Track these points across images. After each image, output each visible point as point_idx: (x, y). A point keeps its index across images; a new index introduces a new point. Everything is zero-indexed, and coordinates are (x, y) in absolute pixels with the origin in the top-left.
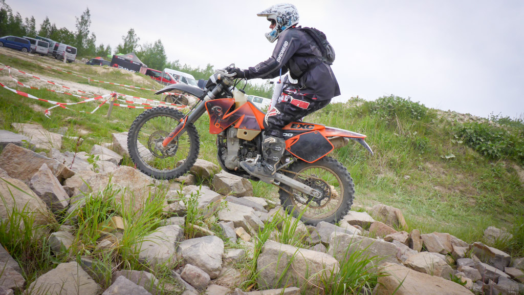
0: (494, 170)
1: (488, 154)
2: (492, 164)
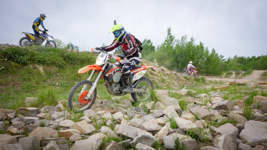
0: (27, 70)
1: (22, 63)
2: (25, 67)
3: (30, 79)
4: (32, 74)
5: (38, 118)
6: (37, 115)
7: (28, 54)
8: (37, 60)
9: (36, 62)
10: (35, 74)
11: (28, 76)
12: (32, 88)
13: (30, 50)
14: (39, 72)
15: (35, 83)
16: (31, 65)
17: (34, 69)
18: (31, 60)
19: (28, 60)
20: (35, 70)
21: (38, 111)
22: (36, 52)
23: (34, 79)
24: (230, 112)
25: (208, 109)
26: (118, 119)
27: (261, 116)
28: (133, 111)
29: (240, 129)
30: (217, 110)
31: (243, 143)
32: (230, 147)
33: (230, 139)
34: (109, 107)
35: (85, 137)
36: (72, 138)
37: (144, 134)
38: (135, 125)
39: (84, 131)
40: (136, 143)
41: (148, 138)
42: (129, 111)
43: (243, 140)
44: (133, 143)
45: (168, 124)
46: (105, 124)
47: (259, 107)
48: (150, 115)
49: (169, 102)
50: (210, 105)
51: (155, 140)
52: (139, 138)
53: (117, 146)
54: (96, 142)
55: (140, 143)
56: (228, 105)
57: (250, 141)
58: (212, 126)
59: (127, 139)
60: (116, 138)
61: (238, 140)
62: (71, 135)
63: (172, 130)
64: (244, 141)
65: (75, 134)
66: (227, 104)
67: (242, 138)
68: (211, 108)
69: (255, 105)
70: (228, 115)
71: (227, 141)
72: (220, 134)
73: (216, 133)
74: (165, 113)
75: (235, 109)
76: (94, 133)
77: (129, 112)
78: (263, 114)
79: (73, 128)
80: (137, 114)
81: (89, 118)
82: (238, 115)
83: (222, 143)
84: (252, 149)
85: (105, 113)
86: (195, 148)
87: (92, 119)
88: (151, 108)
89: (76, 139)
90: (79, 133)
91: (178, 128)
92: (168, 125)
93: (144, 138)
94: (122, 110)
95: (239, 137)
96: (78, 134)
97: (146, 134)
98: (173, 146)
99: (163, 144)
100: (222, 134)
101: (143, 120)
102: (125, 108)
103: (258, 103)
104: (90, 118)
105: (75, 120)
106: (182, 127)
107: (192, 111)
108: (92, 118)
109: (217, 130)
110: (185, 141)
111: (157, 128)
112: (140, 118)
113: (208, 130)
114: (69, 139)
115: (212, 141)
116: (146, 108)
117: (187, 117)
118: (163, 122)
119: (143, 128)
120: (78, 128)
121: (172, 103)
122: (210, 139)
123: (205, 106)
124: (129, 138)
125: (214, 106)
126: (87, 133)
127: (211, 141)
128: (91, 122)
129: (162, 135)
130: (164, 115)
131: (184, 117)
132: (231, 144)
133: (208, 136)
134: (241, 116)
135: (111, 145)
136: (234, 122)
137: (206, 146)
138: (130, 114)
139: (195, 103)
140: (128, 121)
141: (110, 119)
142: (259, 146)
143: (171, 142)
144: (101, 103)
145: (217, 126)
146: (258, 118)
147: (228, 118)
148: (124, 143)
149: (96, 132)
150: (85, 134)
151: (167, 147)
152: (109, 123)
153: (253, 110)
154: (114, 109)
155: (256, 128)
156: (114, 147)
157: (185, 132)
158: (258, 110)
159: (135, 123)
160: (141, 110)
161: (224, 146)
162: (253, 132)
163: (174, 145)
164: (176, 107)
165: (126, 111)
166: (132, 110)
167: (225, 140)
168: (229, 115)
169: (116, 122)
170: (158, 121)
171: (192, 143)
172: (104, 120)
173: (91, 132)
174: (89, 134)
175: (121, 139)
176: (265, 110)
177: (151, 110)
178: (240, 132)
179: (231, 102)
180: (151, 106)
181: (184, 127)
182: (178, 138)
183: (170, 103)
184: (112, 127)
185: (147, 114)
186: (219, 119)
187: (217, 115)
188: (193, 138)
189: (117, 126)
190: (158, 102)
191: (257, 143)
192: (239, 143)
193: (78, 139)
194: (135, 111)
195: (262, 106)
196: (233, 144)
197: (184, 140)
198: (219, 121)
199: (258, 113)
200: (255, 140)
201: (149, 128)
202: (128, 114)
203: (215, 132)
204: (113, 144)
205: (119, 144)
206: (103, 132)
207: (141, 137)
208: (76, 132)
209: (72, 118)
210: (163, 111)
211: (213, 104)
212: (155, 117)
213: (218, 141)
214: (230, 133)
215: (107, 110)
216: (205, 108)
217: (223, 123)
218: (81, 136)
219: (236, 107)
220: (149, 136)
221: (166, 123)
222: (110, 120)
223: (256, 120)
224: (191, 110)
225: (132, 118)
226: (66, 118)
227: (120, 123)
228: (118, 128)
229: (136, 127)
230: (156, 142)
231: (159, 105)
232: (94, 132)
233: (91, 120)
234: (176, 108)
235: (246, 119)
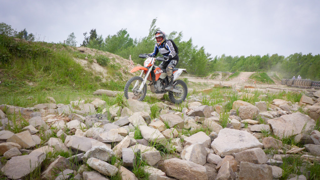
24: (205, 119)
25: (182, 116)
26: (72, 129)
27: (237, 124)
28: (92, 119)
29: (213, 138)
30: (193, 117)
31: (214, 153)
32: (199, 158)
33: (199, 149)
34: (63, 113)
35: (27, 151)
36: (6, 154)
37: (98, 146)
38: (93, 136)
39: (25, 144)
40: (89, 157)
41: (103, 151)
42: (88, 118)
43: (214, 150)
44: (84, 158)
45: (132, 134)
46: (54, 135)
47: (237, 114)
48: (113, 123)
49: (139, 108)
50: (186, 111)
51: (112, 153)
52: (92, 151)
53: (64, 161)
54: (37, 158)
55: (92, 158)
56: (205, 111)
57: (221, 151)
58: (183, 135)
59: (78, 154)
60: (65, 152)
61: (209, 151)
62: (7, 150)
63: (134, 141)
64: (215, 152)
65: (12, 149)
66: (203, 110)
67: (213, 148)
68: (187, 115)
69: (234, 111)
70: (202, 122)
71: (195, 152)
72: (189, 144)
73: (186, 143)
74: (130, 121)
75: (212, 116)
76: (39, 147)
77: (87, 120)
78: (240, 121)
79: (12, 141)
80: (98, 122)
81: (35, 127)
82: (213, 123)
83: (190, 154)
84: (222, 159)
85: (58, 121)
86: (158, 161)
87: (40, 129)
88: (116, 115)
89: (14, 155)
90: (18, 147)
91: (142, 138)
92: (131, 136)
93: (99, 152)
94: (79, 117)
95: (210, 147)
96: (16, 149)
97: (101, 147)
98: (132, 160)
99: (122, 158)
100: (192, 144)
101: (103, 130)
102: (84, 114)
103: (237, 108)
104: (37, 127)
105: (16, 130)
106: (147, 137)
107: (163, 119)
108: (40, 128)
109: (187, 139)
110: (147, 154)
111: (117, 139)
112: (101, 127)
113: (178, 140)
114: (3, 155)
115: (181, 152)
116: (110, 114)
117: (155, 126)
118: (126, 132)
119: (101, 140)
120: (18, 141)
121: (142, 109)
122: (178, 150)
123: (178, 113)
124: (80, 152)
125: (190, 113)
126: (29, 147)
127: (180, 152)
128: (38, 132)
129: (122, 147)
130: (129, 123)
131: (153, 125)
132: (200, 156)
133: (176, 147)
134: (216, 124)
135: (57, 161)
136: (207, 130)
137: (173, 157)
138: (89, 122)
139: (170, 109)
140: (85, 131)
141: (62, 129)
142: (229, 156)
143: (130, 155)
144: (56, 109)
145: (189, 135)
146: (234, 125)
147: (203, 126)
148: (74, 158)
149: (42, 144)
150: (27, 148)
151: (124, 161)
152: (59, 134)
153: (230, 116)
154: (70, 116)
155: (229, 136)
156: (61, 163)
157: (150, 143)
158: (235, 116)
159: (93, 133)
160: (103, 118)
161: (191, 157)
162: (225, 141)
163: (133, 158)
164: (144, 113)
165: (83, 118)
166: (92, 117)
167: (193, 151)
168: (204, 122)
169: (70, 132)
170: (120, 131)
171: (154, 156)
172: (54, 130)
173: (35, 145)
174: (33, 148)
175: (70, 152)
176: (243, 117)
177: (116, 117)
178: (212, 141)
179: (208, 108)
180: (116, 112)
181: (149, 137)
182: (139, 151)
184: (63, 138)
185: (110, 123)
186: (193, 127)
187: (192, 122)
188: (158, 149)
189: (68, 137)
190: (125, 108)
191: (228, 153)
192: (209, 153)
193: (16, 155)
194: (96, 119)
195: (240, 112)
196: (202, 155)
197: (146, 152)
198: (192, 129)
199: (234, 120)
200: (226, 149)
201: (107, 139)
202: (86, 122)
203: (185, 142)
204: (59, 159)
205: (67, 160)
206: (50, 145)
207: (95, 150)
208: (14, 146)
209: (12, 128)
210: (128, 118)
211: (190, 109)
212: (119, 126)
213: (186, 152)
214: (199, 143)
215: (61, 118)
216: (178, 115)
217: (196, 132)
218: (20, 151)
219: (214, 113)
220: (105, 148)
221: (130, 133)
222: (61, 131)
223: (232, 128)
224: (162, 117)
225: (91, 127)
226: (4, 128)
227: (74, 134)
228: (68, 140)
230: (113, 156)
231: (126, 111)
232: (38, 145)
233: (38, 129)
234: (143, 115)
235: (221, 127)
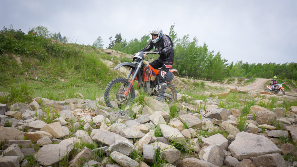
0: (1, 60)
3: (4, 70)
4: (6, 64)
5: (6, 116)
6: (5, 112)
7: (3, 41)
8: (14, 48)
9: (13, 50)
10: (11, 65)
11: (2, 67)
12: (6, 81)
13: (6, 36)
14: (15, 62)
15: (10, 76)
16: (7, 54)
17: (10, 59)
18: (7, 49)
19: (4, 48)
20: (11, 61)
21: (7, 108)
22: (13, 39)
23: (8, 70)
24: (222, 122)
25: (200, 117)
26: (98, 123)
27: (254, 128)
28: (116, 115)
29: (230, 140)
30: (210, 119)
31: (232, 155)
32: (216, 159)
33: (217, 151)
34: (90, 108)
35: (57, 141)
36: (39, 142)
37: (121, 141)
38: (116, 130)
39: (56, 134)
40: (112, 151)
41: (125, 146)
42: (112, 114)
43: (232, 152)
44: (108, 151)
45: (152, 132)
46: (82, 128)
47: (254, 118)
48: (135, 120)
50: (204, 112)
51: (133, 148)
52: (115, 145)
53: (90, 153)
54: (66, 147)
55: (116, 152)
56: (222, 114)
57: (238, 154)
58: (201, 136)
59: (103, 146)
60: (91, 144)
61: (226, 153)
62: (40, 138)
63: (155, 138)
64: (232, 154)
65: (45, 137)
66: (221, 113)
67: (231, 150)
68: (204, 116)
69: (251, 116)
70: (220, 124)
71: (213, 153)
72: (207, 145)
73: (204, 144)
74: (151, 119)
75: (229, 119)
76: (68, 137)
77: (111, 116)
78: (257, 126)
79: (44, 131)
80: (121, 118)
81: (65, 119)
82: (231, 126)
83: (208, 155)
84: (239, 162)
85: (85, 115)
86: (177, 159)
87: (69, 122)
88: (138, 113)
89: (45, 143)
90: (49, 136)
91: (162, 136)
92: (151, 133)
93: (122, 146)
94: (104, 113)
95: (228, 150)
96: (48, 138)
97: (124, 142)
98: (152, 156)
99: (142, 154)
100: (210, 145)
101: (126, 126)
102: (108, 110)
103: (254, 113)
104: (66, 120)
105: (48, 121)
106: (166, 135)
107: (182, 119)
108: (69, 120)
109: (205, 140)
110: (167, 152)
111: (138, 135)
112: (123, 123)
113: (195, 140)
114: (36, 143)
115: (199, 152)
116: (132, 112)
117: (174, 125)
118: (147, 129)
119: (123, 135)
120: (50, 131)
121: (161, 108)
122: (195, 150)
123: (196, 114)
124: (105, 145)
125: (207, 115)
126: (59, 137)
127: (197, 152)
128: (67, 124)
129: (143, 143)
130: (150, 121)
131: (172, 124)
132: (217, 157)
133: (195, 147)
134: (234, 127)
135: (83, 152)
136: (225, 133)
137: (191, 157)
138: (113, 118)
139: (188, 110)
140: (109, 126)
141: (89, 123)
142: (247, 160)
143: (151, 152)
144: (83, 104)
145: (207, 136)
146: (251, 129)
147: (220, 128)
148: (99, 150)
149: (70, 135)
150: (57, 138)
151: (145, 157)
152: (86, 127)
153: (248, 121)
154: (96, 111)
155: (247, 140)
156: (86, 154)
157: (170, 141)
158: (252, 121)
159: (116, 128)
160: (126, 114)
161: (209, 158)
162: (242, 145)
163: (154, 155)
164: (164, 113)
165: (108, 114)
166: (116, 113)
167: (211, 152)
168: (221, 125)
169: (95, 126)
170: (141, 128)
171: (174, 154)
172: (81, 123)
173: (64, 136)
174: (62, 138)
175: (96, 145)
176: (260, 122)
177: (137, 114)
178: (229, 143)
179: (225, 111)
180: (137, 110)
181: (169, 136)
182: (159, 148)
183: (160, 108)
184: (89, 131)
185: (132, 120)
186: (211, 129)
187: (209, 124)
188: (177, 148)
189: (94, 131)
190: (146, 107)
191: (245, 157)
192: (227, 155)
193: (47, 143)
194: (119, 115)
195: (258, 117)
196: (220, 157)
197: (166, 150)
198: (210, 131)
199: (252, 125)
200: (244, 153)
201: (130, 135)
202: (110, 118)
203: (203, 142)
204: (85, 151)
205: (92, 151)
206: (78, 137)
207: (118, 145)
208: (46, 135)
209: (45, 118)
210: (149, 117)
211: (207, 112)
212: (140, 123)
213: (204, 152)
214: (217, 145)
215: (88, 112)
216: (196, 116)
217: (213, 134)
218: (51, 140)
219: (231, 117)
220: (127, 143)
221: (151, 131)
222: (88, 124)
223: (249, 132)
224: (181, 117)
225: (115, 122)
226: (38, 118)
227: (99, 128)
228: (94, 133)
229: (117, 132)
230: (135, 151)
231: (147, 109)
232: (67, 136)
233: (67, 121)
234: (163, 114)
235: (239, 130)
